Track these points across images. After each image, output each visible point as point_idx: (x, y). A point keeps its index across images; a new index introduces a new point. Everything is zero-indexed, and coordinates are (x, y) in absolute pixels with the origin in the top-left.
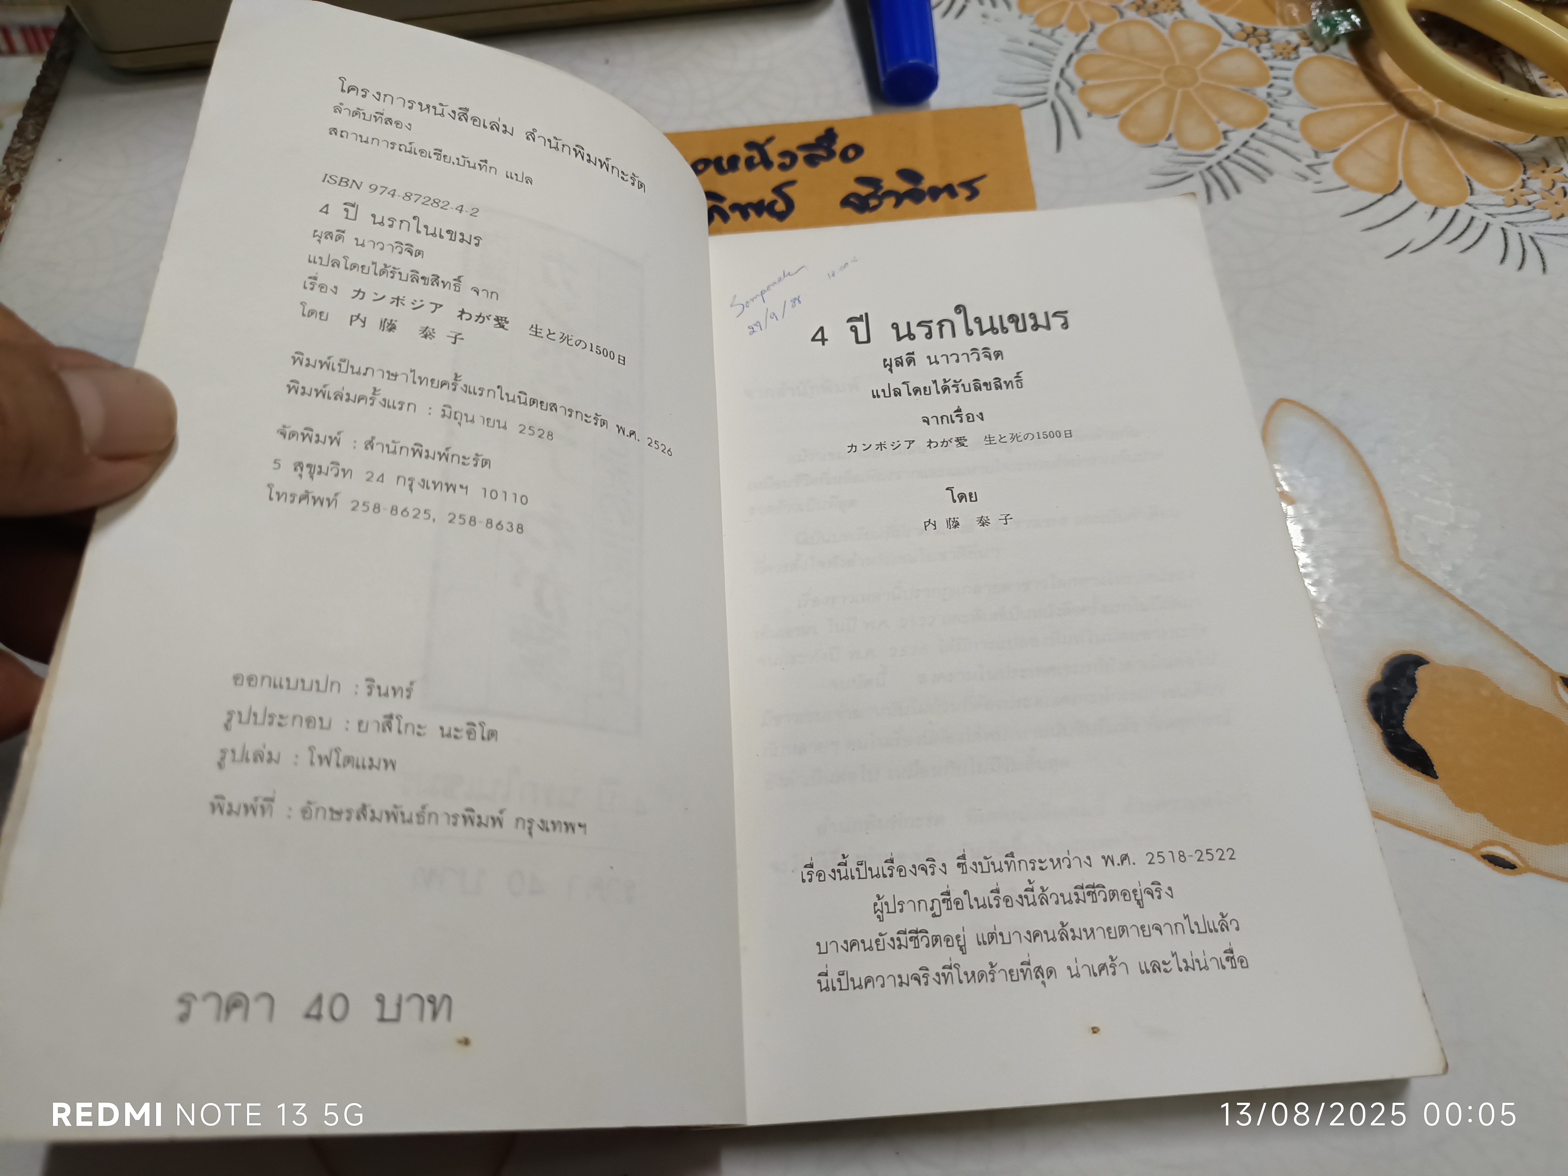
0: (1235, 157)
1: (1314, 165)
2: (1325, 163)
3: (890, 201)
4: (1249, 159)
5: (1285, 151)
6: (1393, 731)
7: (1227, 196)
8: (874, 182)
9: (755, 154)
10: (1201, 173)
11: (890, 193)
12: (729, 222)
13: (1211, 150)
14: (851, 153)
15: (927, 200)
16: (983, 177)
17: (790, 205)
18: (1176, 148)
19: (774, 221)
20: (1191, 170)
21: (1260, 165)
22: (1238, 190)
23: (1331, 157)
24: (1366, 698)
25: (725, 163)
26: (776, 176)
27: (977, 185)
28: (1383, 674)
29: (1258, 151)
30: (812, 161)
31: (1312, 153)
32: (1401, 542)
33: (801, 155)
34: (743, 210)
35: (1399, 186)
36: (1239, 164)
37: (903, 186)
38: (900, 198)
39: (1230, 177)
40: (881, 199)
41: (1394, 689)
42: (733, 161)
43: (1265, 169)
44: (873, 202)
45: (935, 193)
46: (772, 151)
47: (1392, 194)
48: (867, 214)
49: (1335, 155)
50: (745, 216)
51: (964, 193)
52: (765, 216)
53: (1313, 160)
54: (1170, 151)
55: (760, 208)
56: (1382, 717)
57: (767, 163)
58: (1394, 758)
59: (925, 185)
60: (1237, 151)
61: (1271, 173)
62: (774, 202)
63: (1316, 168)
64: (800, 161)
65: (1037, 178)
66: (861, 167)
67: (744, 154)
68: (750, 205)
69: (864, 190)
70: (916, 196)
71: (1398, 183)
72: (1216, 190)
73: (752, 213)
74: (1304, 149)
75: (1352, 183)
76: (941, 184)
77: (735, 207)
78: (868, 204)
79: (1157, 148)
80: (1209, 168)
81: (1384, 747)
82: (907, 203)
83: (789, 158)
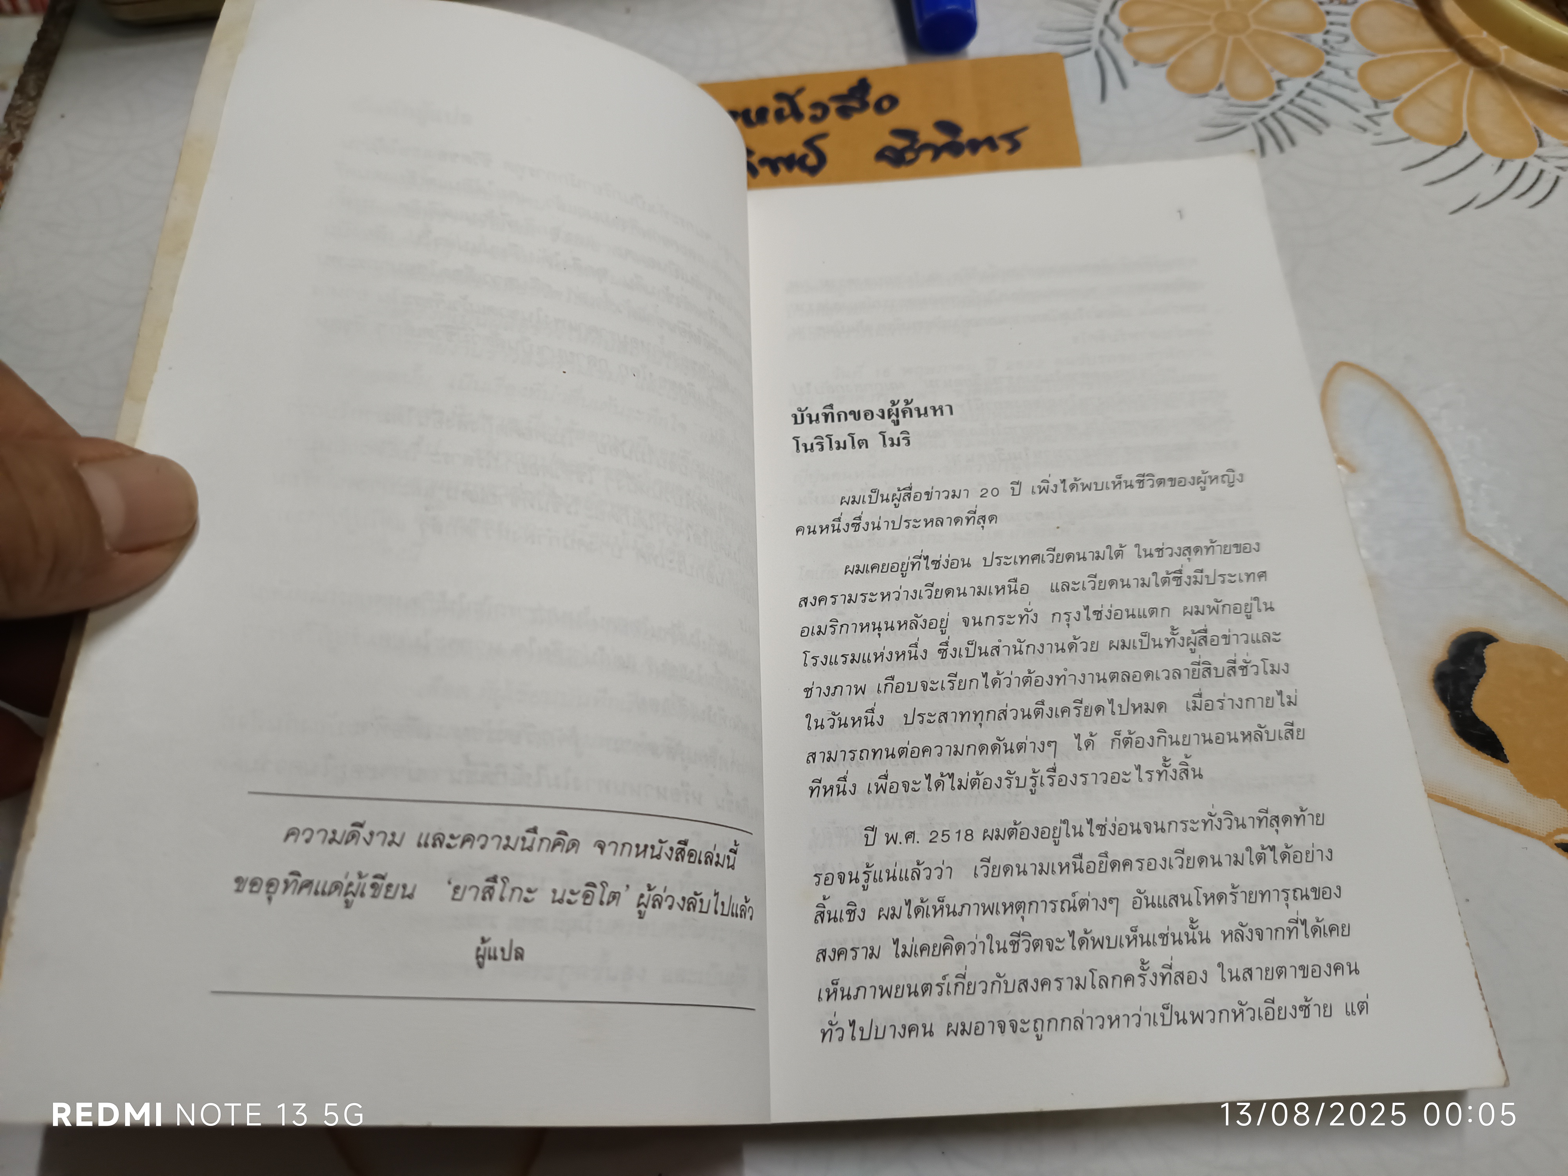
0: (1290, 107)
1: (1373, 116)
2: (1386, 114)
3: (927, 155)
4: (1305, 109)
5: (1343, 101)
6: (1460, 712)
7: (1281, 148)
8: (909, 134)
9: (785, 106)
10: (1254, 124)
11: (927, 146)
12: (759, 177)
13: (1264, 101)
14: (886, 104)
15: (967, 153)
16: (1024, 129)
17: (822, 159)
18: (1227, 99)
19: (805, 176)
20: (1243, 121)
21: (1315, 116)
22: (1293, 142)
23: (1391, 107)
24: (1432, 678)
25: (753, 116)
26: (807, 129)
27: (1019, 137)
28: (1449, 652)
29: (1314, 101)
30: (845, 112)
31: (1371, 103)
32: (1469, 515)
33: (833, 106)
34: (773, 164)
35: (1464, 137)
36: (1294, 115)
37: (941, 139)
38: (937, 151)
39: (1284, 129)
40: (918, 152)
41: (1462, 668)
42: (762, 113)
43: (1321, 120)
44: (909, 156)
45: (974, 145)
46: (803, 102)
47: (1456, 145)
48: (903, 169)
49: (1395, 105)
50: (775, 170)
51: (1004, 146)
52: (796, 170)
53: (1372, 111)
54: (1219, 102)
55: (791, 162)
56: (1449, 698)
57: (798, 115)
58: (1462, 741)
59: (964, 138)
60: (1291, 102)
61: (1327, 124)
62: (804, 157)
63: (1376, 119)
64: (833, 114)
65: (1082, 129)
66: (896, 118)
67: (773, 105)
68: (780, 159)
69: (900, 143)
70: (955, 149)
71: (1462, 134)
72: (1270, 143)
73: (782, 168)
74: (1363, 99)
75: (1413, 134)
76: (980, 135)
77: (764, 161)
78: (904, 158)
79: (1207, 98)
80: (1262, 120)
81: (1452, 729)
82: (945, 157)
83: (821, 110)
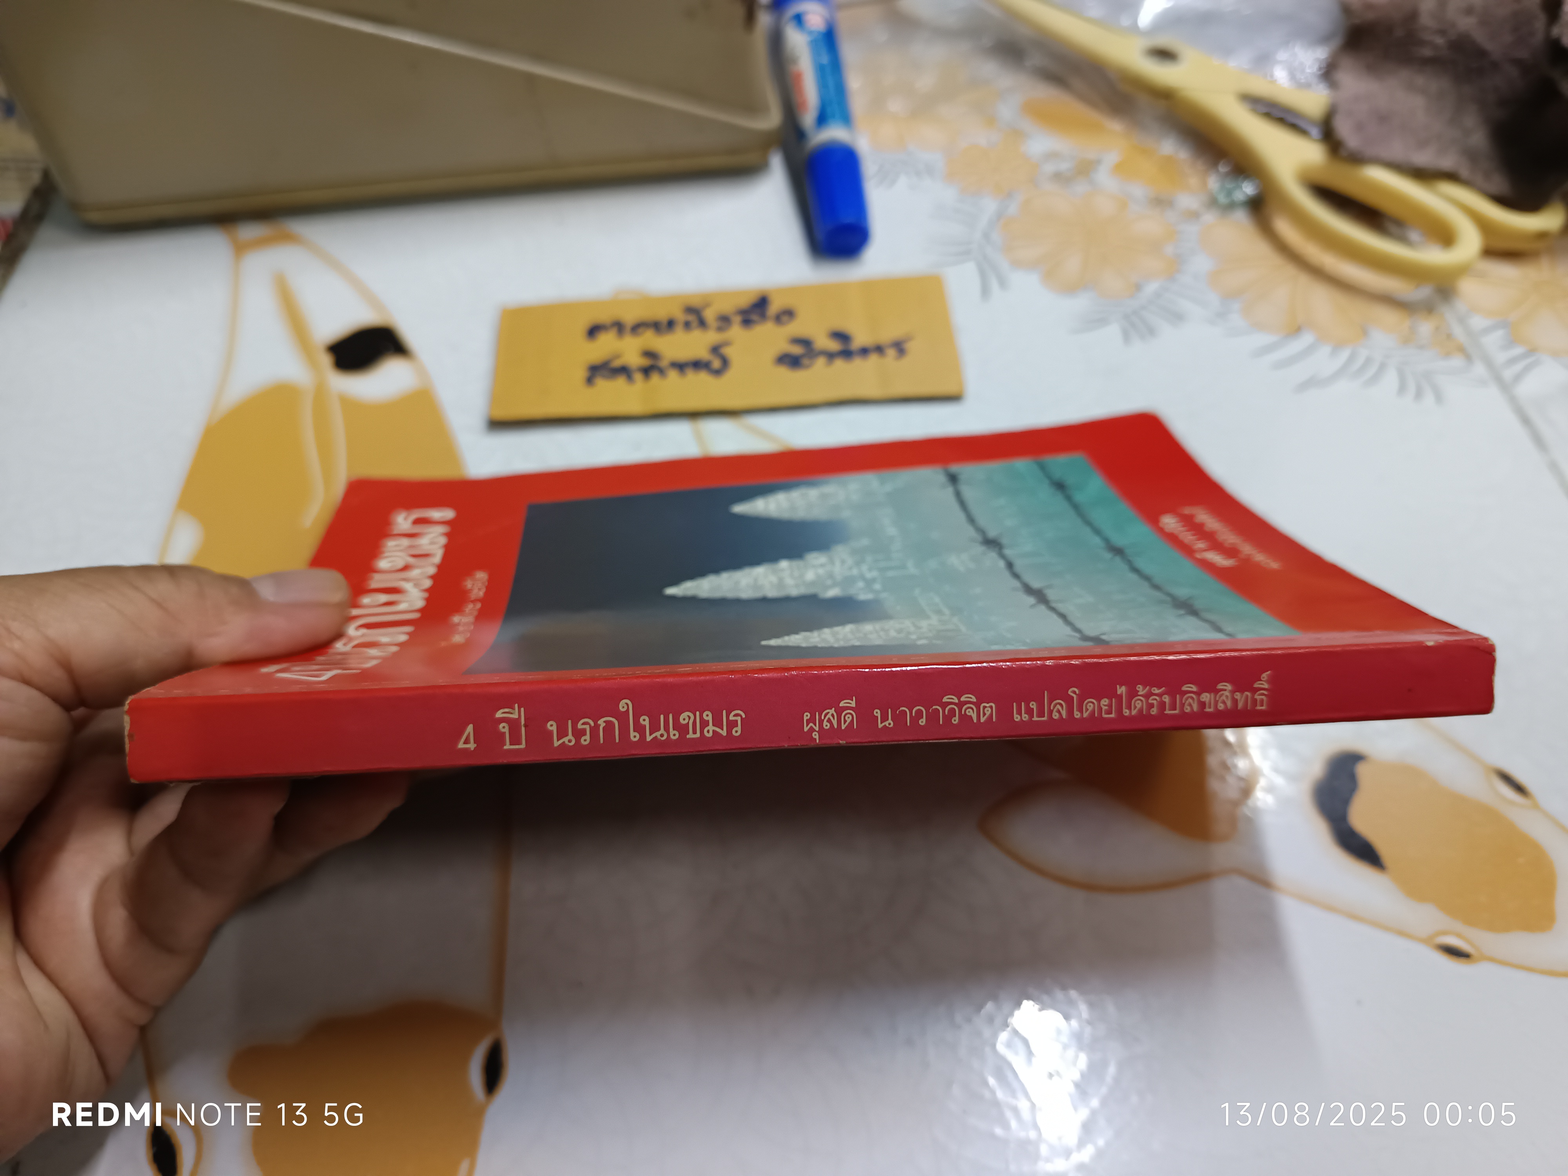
0: (1147, 307)
1: (1222, 313)
2: (1232, 311)
3: (822, 360)
4: (1162, 308)
5: (1195, 300)
7: (1143, 339)
8: (805, 343)
9: (691, 318)
10: (1117, 321)
11: (821, 352)
12: (668, 377)
14: (784, 317)
15: (857, 359)
16: (909, 340)
17: (725, 362)
19: (711, 373)
20: (1111, 316)
22: (1152, 334)
23: (1237, 304)
25: (662, 325)
26: (711, 337)
27: (905, 345)
29: (1170, 301)
30: (747, 322)
31: (1220, 302)
33: (736, 318)
34: (681, 367)
35: (1300, 328)
37: (834, 346)
38: (831, 356)
39: (1143, 322)
40: (814, 357)
42: (671, 324)
44: (806, 360)
45: (864, 352)
46: (709, 315)
47: (1295, 334)
49: (1241, 305)
50: (682, 371)
51: (891, 353)
52: (703, 370)
53: (1221, 309)
54: (1089, 302)
55: (697, 365)
57: (704, 325)
59: (855, 345)
61: (1184, 318)
62: (710, 361)
63: (1223, 317)
64: (736, 325)
66: (795, 328)
67: (681, 317)
68: (688, 363)
69: (797, 350)
70: (847, 354)
71: (1299, 325)
72: (1133, 334)
73: (689, 370)
74: (1212, 297)
75: (1260, 327)
76: (870, 344)
77: (672, 365)
78: (801, 362)
79: (1076, 296)
80: (1124, 317)
82: (838, 362)
83: (724, 321)
